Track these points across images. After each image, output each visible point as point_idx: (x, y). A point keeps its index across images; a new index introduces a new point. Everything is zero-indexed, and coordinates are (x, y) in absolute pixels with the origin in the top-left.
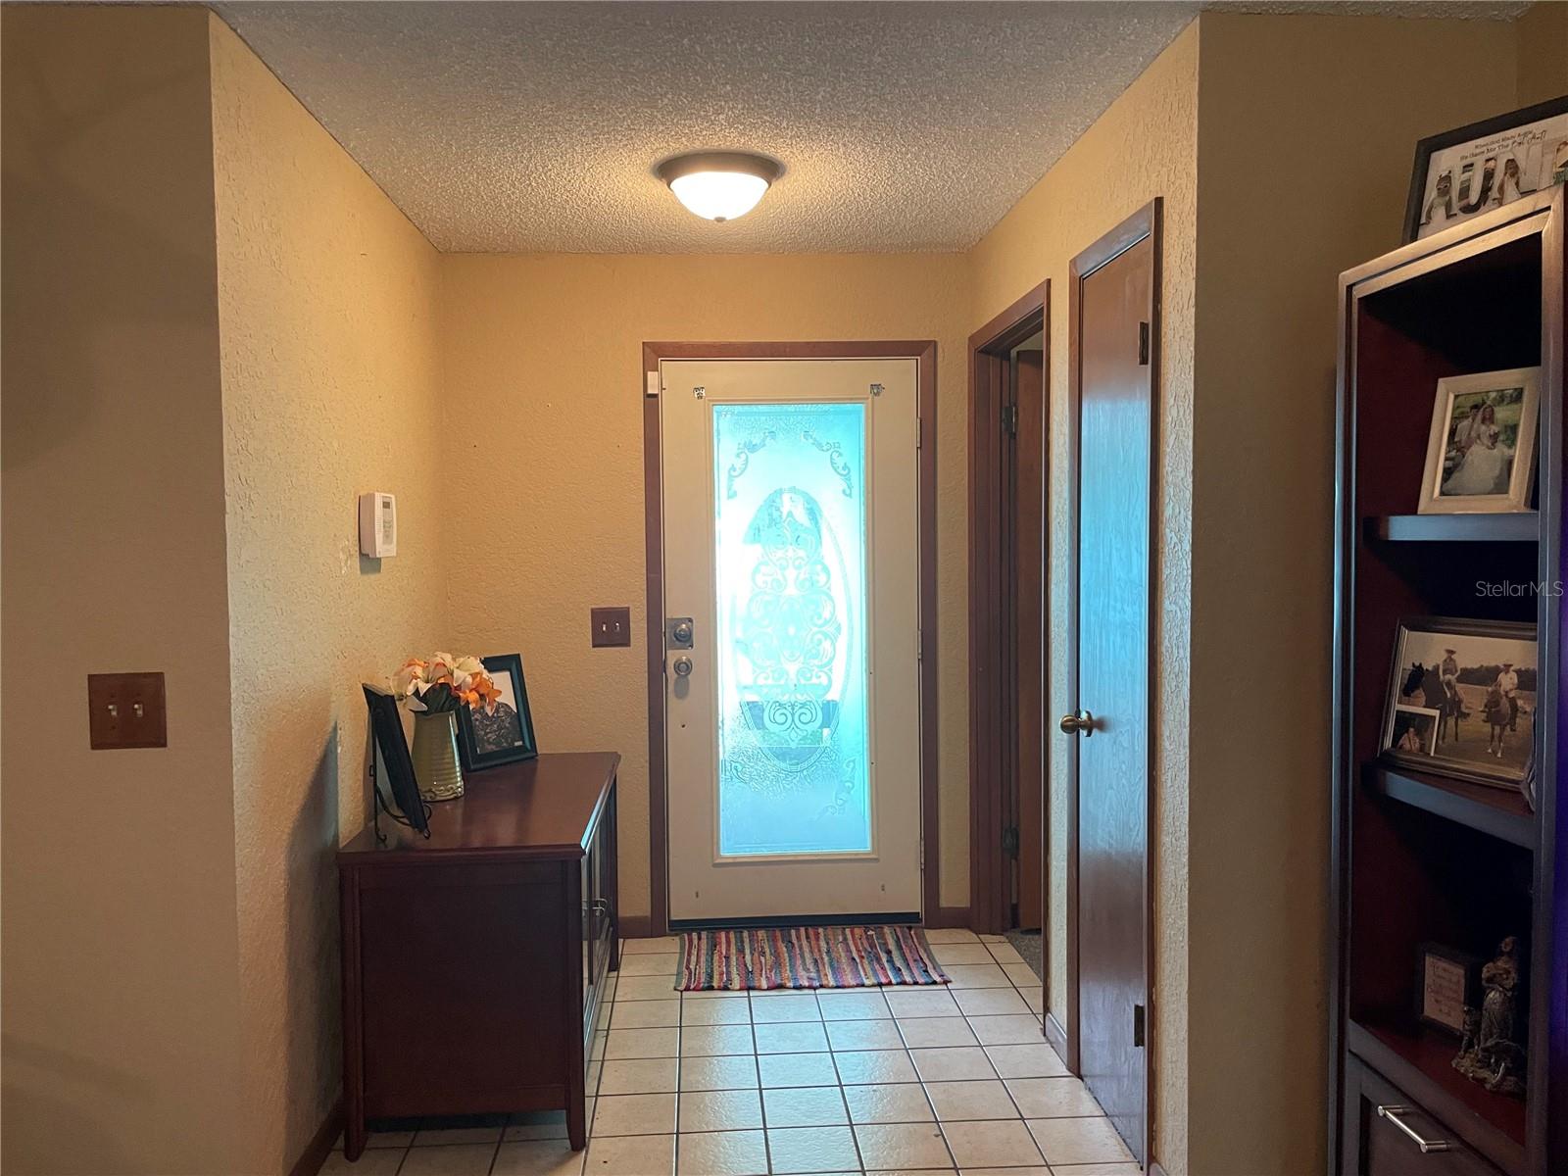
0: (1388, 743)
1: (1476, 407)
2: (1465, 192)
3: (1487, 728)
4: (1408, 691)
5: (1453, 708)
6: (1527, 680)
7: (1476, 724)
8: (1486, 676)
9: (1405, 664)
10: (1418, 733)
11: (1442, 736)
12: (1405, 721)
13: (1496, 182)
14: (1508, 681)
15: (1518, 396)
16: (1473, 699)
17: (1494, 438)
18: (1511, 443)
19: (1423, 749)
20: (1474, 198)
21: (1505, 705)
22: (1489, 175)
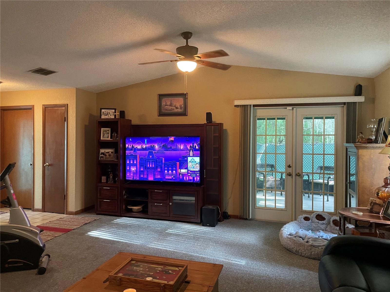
0: (100, 159)
1: (105, 131)
2: (105, 114)
3: (109, 156)
4: (101, 154)
5: (106, 155)
6: (112, 152)
7: (108, 156)
8: (108, 152)
9: (101, 152)
10: (103, 158)
11: (105, 158)
12: (101, 157)
13: (108, 114)
14: (110, 153)
15: (109, 130)
16: (107, 154)
17: (107, 133)
18: (109, 134)
19: (103, 159)
20: (106, 114)
21: (110, 155)
22: (107, 113)
